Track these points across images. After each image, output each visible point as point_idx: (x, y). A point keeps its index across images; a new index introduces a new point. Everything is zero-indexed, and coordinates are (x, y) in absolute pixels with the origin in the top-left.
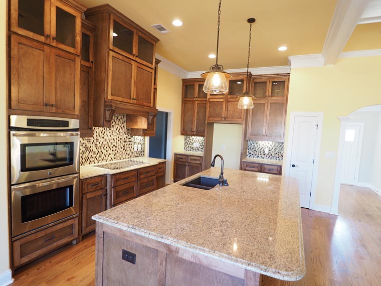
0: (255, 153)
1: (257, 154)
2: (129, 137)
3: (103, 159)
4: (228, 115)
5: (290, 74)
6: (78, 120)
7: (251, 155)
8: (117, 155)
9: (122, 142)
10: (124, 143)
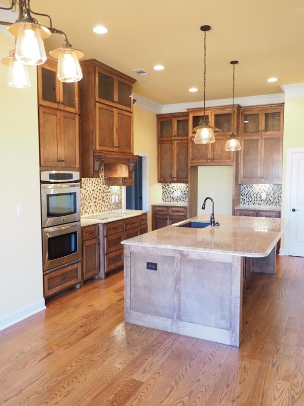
0: (250, 199)
1: (253, 200)
2: (107, 187)
4: (215, 155)
5: (284, 103)
6: (79, 173)
7: (245, 201)
8: (98, 207)
9: (101, 193)
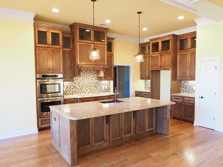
0: (187, 89)
1: (188, 90)
2: (99, 81)
3: (83, 92)
6: (62, 75)
7: (184, 91)
8: (92, 91)
9: (94, 84)
10: (95, 85)
